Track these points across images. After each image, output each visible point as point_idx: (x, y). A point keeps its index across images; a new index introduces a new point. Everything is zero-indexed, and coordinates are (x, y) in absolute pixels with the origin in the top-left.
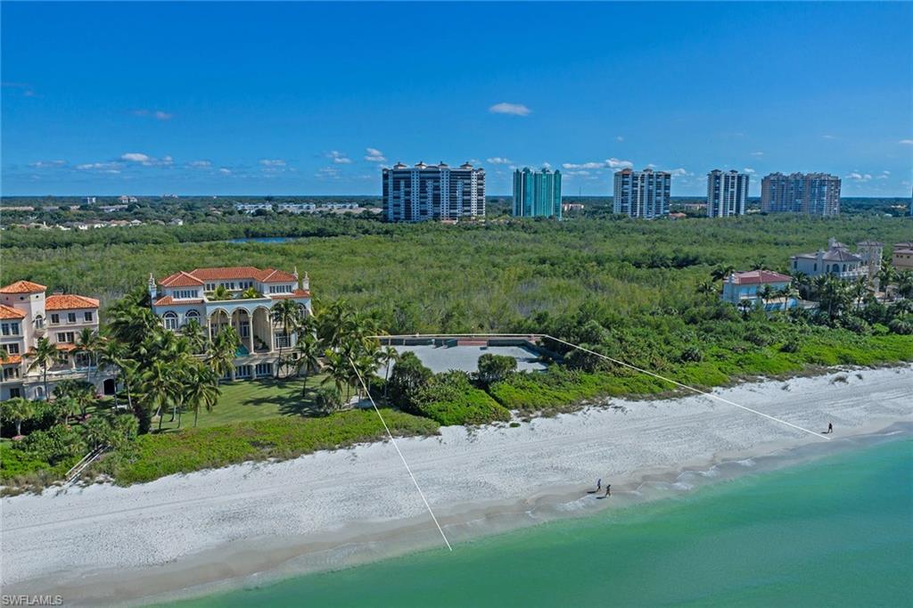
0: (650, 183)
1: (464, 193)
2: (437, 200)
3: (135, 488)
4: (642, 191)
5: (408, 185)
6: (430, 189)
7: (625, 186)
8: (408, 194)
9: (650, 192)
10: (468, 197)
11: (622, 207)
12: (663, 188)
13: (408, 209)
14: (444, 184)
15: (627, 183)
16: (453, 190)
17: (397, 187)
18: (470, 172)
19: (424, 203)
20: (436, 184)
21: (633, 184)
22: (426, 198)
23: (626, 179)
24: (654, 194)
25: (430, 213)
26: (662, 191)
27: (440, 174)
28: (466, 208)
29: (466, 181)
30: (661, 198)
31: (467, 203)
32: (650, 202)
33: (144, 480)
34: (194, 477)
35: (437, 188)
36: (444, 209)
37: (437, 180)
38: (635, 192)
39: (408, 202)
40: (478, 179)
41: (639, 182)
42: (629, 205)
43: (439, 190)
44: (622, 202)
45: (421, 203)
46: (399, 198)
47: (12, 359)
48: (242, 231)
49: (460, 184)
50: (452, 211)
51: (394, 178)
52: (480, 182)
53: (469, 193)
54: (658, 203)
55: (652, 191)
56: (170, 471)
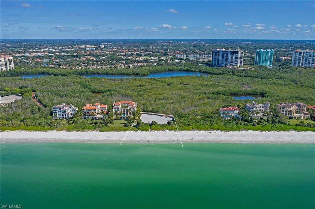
0: (307, 55)
1: (236, 58)
2: (227, 60)
3: (101, 132)
4: (303, 57)
5: (219, 55)
6: (225, 57)
7: (296, 56)
8: (218, 57)
9: (306, 58)
10: (237, 59)
11: (294, 63)
12: (312, 56)
13: (218, 62)
14: (229, 55)
15: (297, 55)
16: (232, 57)
17: (216, 55)
18: (238, 52)
19: (223, 61)
20: (227, 55)
21: (299, 55)
22: (223, 59)
23: (296, 53)
24: (308, 58)
25: (225, 64)
26: (311, 57)
27: (228, 52)
28: (236, 63)
29: (236, 54)
30: (311, 60)
31: (236, 61)
32: (306, 61)
33: (102, 132)
34: (107, 132)
35: (227, 56)
36: (229, 63)
37: (227, 54)
38: (300, 58)
39: (218, 60)
40: (241, 53)
41: (302, 54)
42: (297, 62)
43: (228, 57)
44: (294, 61)
45: (222, 61)
46: (216, 58)
47: (95, 114)
48: (167, 69)
49: (235, 55)
50: (231, 63)
51: (215, 53)
52: (241, 54)
53: (237, 58)
54: (309, 61)
55: (307, 57)
56: (105, 131)
